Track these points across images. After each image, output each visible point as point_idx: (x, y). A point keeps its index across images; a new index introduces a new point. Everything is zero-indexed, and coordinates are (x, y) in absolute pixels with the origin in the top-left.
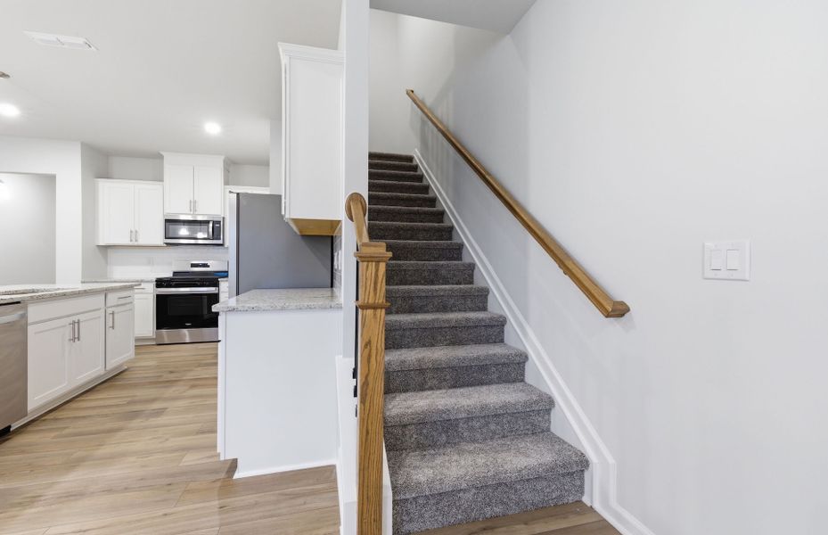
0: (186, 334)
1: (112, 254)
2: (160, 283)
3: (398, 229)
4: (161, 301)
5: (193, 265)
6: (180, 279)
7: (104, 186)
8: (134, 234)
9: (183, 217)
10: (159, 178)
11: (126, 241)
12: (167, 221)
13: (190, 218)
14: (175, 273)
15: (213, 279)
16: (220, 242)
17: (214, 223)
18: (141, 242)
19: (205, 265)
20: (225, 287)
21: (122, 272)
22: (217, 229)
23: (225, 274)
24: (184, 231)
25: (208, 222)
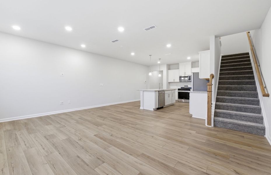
0: (183, 100)
1: (171, 84)
2: (179, 89)
3: (233, 77)
4: (179, 93)
5: (185, 86)
6: (182, 89)
7: (169, 71)
8: (174, 80)
9: (183, 76)
10: (178, 68)
11: (173, 81)
12: (180, 77)
13: (184, 76)
14: (181, 88)
15: (189, 89)
16: (191, 81)
17: (189, 77)
18: (175, 81)
19: (187, 86)
20: (191, 90)
21: (172, 87)
22: (190, 78)
23: (191, 88)
24: (183, 78)
25: (188, 77)
